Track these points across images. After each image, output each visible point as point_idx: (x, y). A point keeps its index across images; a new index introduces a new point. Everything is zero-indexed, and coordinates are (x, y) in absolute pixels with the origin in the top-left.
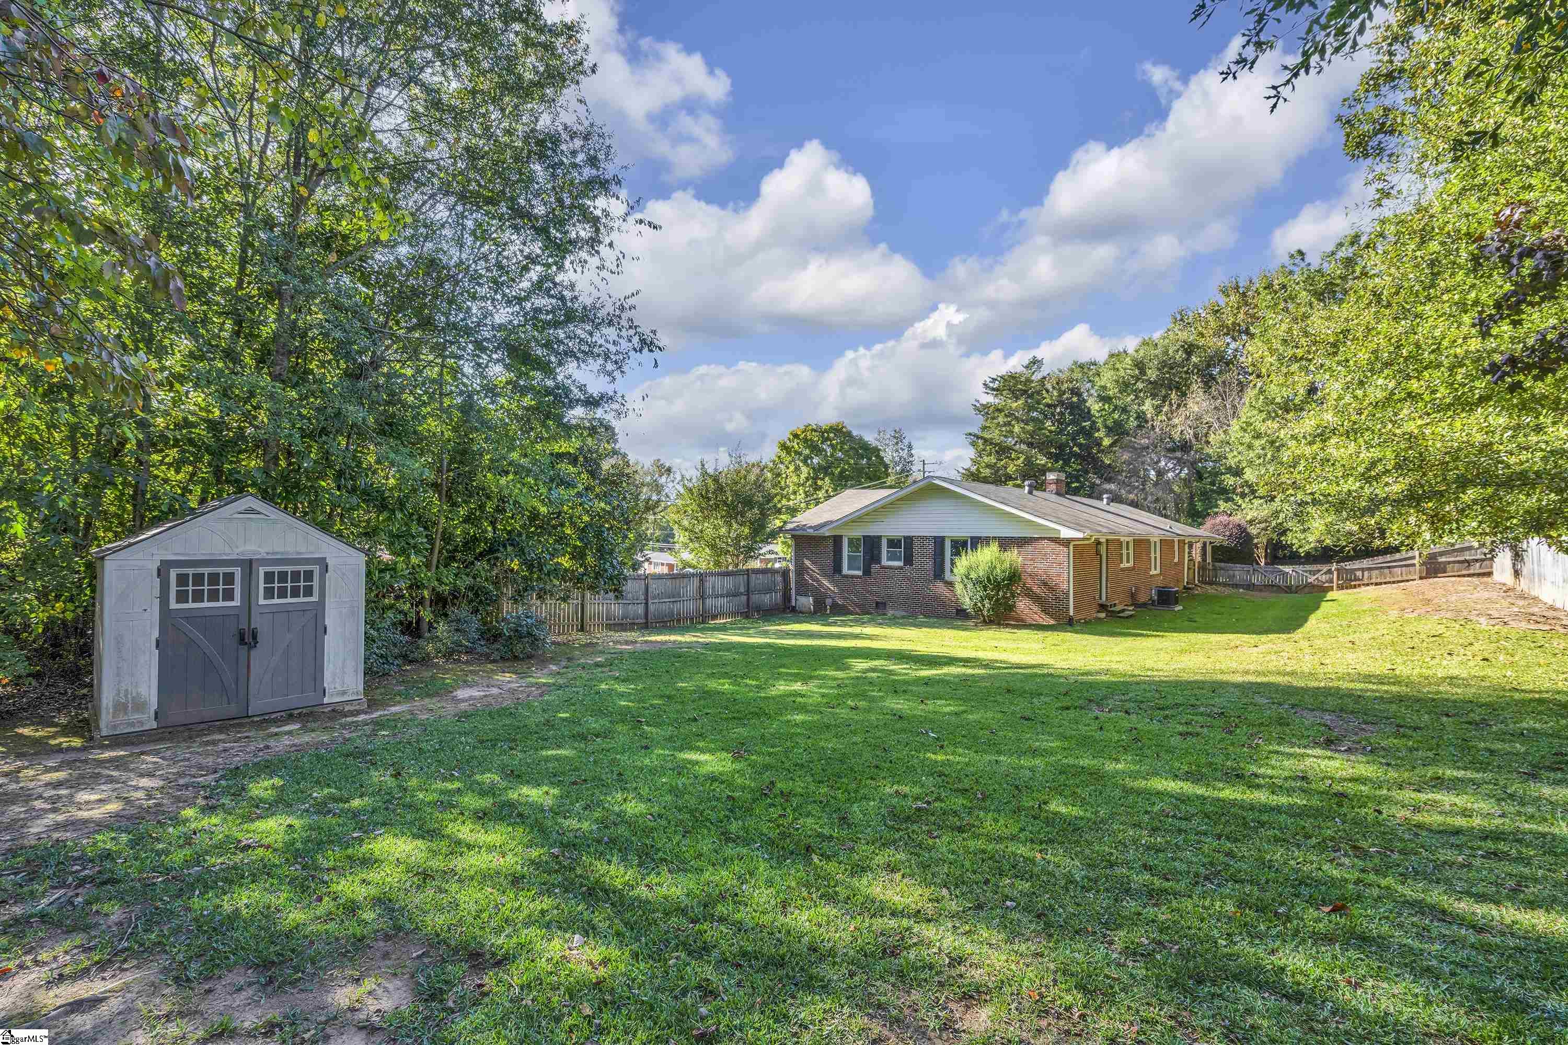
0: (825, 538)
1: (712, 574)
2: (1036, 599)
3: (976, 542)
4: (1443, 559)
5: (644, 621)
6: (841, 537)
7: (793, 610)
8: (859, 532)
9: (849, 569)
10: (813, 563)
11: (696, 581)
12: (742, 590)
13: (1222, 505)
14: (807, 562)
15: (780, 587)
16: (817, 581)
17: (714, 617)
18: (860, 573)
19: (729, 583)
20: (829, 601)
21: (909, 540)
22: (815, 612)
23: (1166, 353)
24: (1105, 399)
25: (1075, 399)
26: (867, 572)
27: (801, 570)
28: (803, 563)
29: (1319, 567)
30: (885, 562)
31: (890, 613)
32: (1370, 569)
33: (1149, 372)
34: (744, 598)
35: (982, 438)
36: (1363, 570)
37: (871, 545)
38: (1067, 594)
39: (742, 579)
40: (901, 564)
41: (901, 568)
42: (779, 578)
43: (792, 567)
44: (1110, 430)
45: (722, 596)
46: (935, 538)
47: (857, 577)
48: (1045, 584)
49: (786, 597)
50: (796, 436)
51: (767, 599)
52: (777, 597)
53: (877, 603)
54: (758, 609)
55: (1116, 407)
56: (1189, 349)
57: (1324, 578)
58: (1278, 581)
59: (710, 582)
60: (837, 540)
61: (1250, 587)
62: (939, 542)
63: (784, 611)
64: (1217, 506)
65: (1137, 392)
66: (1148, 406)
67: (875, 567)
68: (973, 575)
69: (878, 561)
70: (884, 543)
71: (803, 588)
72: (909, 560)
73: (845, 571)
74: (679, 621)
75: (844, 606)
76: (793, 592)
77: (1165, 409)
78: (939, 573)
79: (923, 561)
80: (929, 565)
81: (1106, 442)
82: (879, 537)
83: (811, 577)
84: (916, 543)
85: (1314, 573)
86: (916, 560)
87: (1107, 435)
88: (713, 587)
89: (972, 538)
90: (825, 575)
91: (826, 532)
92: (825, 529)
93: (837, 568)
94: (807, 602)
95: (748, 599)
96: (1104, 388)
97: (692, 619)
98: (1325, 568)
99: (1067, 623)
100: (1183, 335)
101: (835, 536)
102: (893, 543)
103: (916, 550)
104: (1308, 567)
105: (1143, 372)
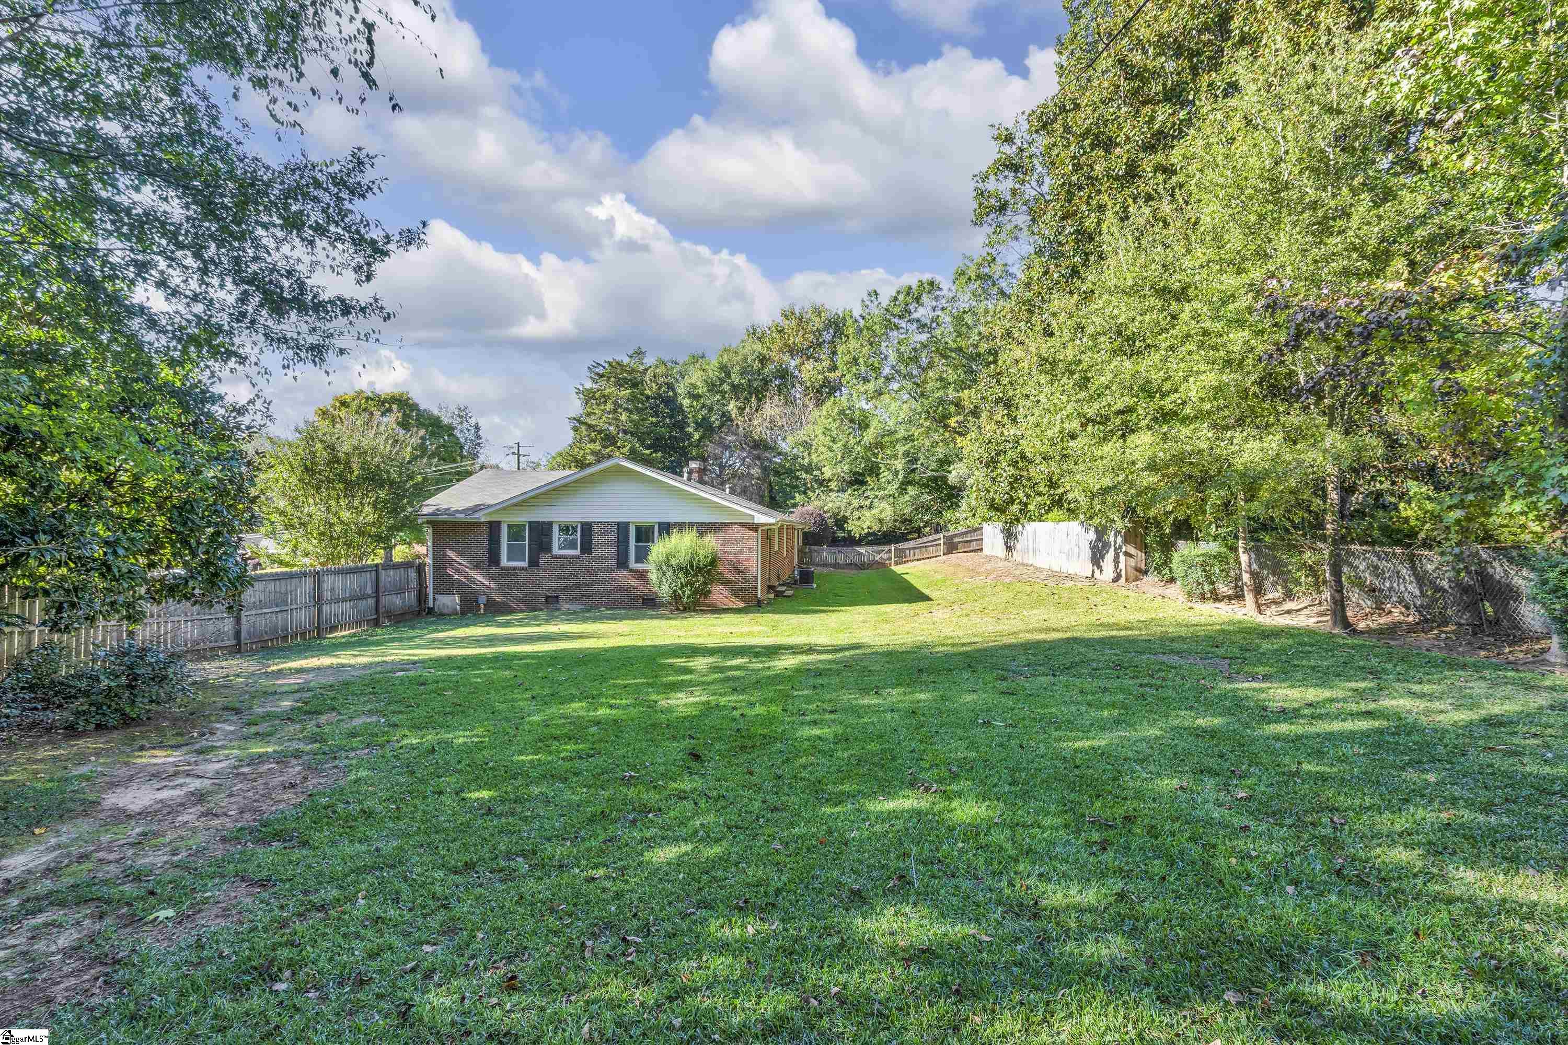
0: (477, 524)
1: (330, 572)
2: (728, 584)
3: (666, 528)
4: (956, 540)
5: (234, 642)
6: (499, 523)
7: (431, 611)
8: (523, 517)
9: (509, 560)
10: (461, 554)
11: (309, 581)
12: (369, 591)
13: (799, 498)
14: (451, 554)
15: (414, 584)
16: (466, 576)
17: (333, 628)
18: (525, 564)
19: (352, 582)
20: (483, 599)
21: (587, 528)
22: (463, 613)
23: (745, 360)
24: (696, 397)
25: (671, 394)
26: (534, 562)
27: (441, 563)
28: (445, 555)
29: (880, 548)
30: (556, 550)
31: (565, 606)
32: (914, 548)
33: (733, 376)
34: (371, 602)
35: (586, 423)
36: (909, 549)
37: (541, 532)
38: (756, 577)
39: (368, 577)
40: (577, 552)
41: (578, 557)
42: (413, 574)
43: (429, 560)
44: (698, 425)
45: (344, 600)
46: (618, 524)
47: (521, 569)
48: (736, 568)
49: (422, 596)
50: (344, 404)
51: (396, 601)
52: (411, 598)
53: (547, 597)
54: (390, 615)
55: (704, 406)
56: (763, 360)
57: (885, 556)
58: (855, 560)
59: (329, 582)
60: (494, 527)
61: (836, 566)
62: (623, 528)
63: (419, 614)
64: (794, 498)
65: (723, 393)
66: (732, 407)
67: (544, 557)
68: (674, 562)
69: (549, 550)
70: (556, 529)
71: (444, 585)
72: (586, 548)
73: (504, 562)
74: (285, 638)
75: (503, 603)
76: (430, 590)
77: (747, 410)
78: (622, 563)
79: (605, 549)
80: (611, 553)
81: (696, 436)
82: (550, 524)
83: (457, 570)
84: (596, 531)
85: (879, 552)
86: (595, 548)
87: (696, 430)
88: (332, 590)
89: (660, 524)
90: (477, 568)
91: (482, 517)
92: (481, 513)
93: (494, 559)
94: (452, 601)
95: (377, 602)
96: (694, 386)
97: (303, 635)
98: (886, 548)
99: (755, 606)
100: (758, 347)
101: (490, 523)
102: (566, 529)
103: (595, 537)
104: (876, 548)
105: (728, 375)
